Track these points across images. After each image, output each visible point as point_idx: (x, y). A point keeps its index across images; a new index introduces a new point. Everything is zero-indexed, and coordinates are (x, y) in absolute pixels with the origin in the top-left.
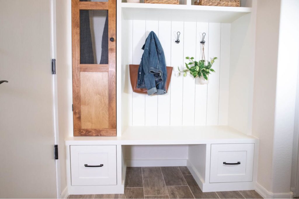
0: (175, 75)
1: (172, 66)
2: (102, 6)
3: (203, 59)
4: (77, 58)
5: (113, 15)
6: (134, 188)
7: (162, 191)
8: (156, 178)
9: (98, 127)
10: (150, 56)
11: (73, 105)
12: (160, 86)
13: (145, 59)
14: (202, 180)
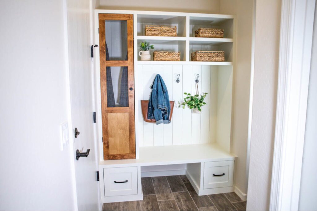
0: (176, 107)
1: (173, 101)
2: (123, 64)
3: (198, 94)
4: (105, 103)
5: (132, 70)
6: (149, 196)
7: (170, 197)
8: (164, 186)
9: (122, 153)
10: (157, 95)
11: (103, 138)
12: (166, 118)
13: (154, 98)
14: (197, 187)
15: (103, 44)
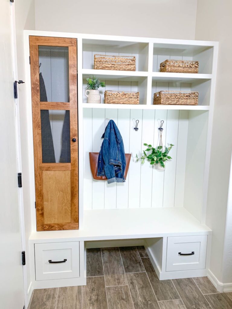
0: (133, 161)
1: (130, 153)
2: (63, 106)
3: (161, 145)
4: (39, 156)
5: (74, 115)
6: (95, 277)
7: (122, 280)
8: (116, 263)
9: (61, 221)
10: (109, 147)
11: (36, 202)
12: (119, 175)
13: (105, 150)
15: (35, 78)
